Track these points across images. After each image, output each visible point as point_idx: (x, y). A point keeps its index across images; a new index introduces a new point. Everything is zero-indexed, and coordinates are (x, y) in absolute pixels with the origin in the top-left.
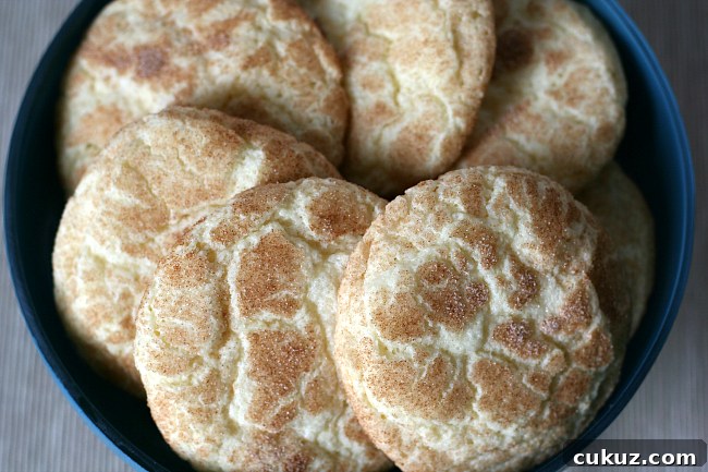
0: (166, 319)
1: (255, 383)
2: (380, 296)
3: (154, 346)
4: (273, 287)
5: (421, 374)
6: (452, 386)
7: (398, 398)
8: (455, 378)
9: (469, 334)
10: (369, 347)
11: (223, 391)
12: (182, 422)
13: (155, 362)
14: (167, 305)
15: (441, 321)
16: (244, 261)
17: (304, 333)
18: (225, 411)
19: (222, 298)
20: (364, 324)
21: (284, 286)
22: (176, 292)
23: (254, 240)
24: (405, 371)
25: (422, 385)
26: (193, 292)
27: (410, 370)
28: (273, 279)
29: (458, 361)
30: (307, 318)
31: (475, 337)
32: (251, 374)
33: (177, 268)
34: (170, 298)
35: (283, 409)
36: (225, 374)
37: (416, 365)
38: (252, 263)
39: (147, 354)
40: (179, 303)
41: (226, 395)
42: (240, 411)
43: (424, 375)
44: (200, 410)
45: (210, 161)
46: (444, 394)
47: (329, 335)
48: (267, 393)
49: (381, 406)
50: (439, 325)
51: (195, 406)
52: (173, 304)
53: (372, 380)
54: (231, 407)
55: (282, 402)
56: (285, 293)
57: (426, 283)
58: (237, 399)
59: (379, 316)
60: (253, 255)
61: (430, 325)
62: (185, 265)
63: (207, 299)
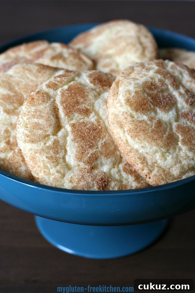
0: (30, 120)
1: (76, 144)
2: (127, 93)
3: (26, 132)
4: (77, 103)
5: (152, 127)
6: (167, 133)
7: (143, 137)
8: (168, 130)
9: (171, 113)
10: (126, 116)
11: (62, 149)
12: (44, 164)
13: (27, 139)
14: (30, 114)
15: (156, 106)
16: (63, 94)
17: (95, 123)
18: (64, 158)
19: (55, 110)
20: (121, 106)
21: (82, 103)
22: (33, 109)
23: (66, 87)
24: (144, 125)
25: (153, 131)
26: (41, 107)
27: (147, 124)
28: (77, 100)
29: (168, 124)
30: (96, 117)
31: (173, 114)
32: (74, 140)
33: (33, 99)
34: (31, 111)
35: (91, 154)
36: (61, 142)
37: (149, 122)
38: (66, 94)
39: (23, 136)
40: (36, 112)
41: (63, 151)
42: (71, 158)
43: (153, 127)
44: (52, 157)
45: (40, 75)
46: (164, 136)
47: (107, 124)
48: (82, 147)
49: (136, 144)
50: (156, 108)
51: (49, 155)
52: (32, 113)
53: (130, 131)
54: (66, 156)
55: (91, 151)
56: (84, 105)
57: (147, 89)
58: (69, 152)
59: (128, 101)
60: (66, 92)
61: (152, 107)
62: (36, 97)
63: (48, 109)
